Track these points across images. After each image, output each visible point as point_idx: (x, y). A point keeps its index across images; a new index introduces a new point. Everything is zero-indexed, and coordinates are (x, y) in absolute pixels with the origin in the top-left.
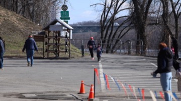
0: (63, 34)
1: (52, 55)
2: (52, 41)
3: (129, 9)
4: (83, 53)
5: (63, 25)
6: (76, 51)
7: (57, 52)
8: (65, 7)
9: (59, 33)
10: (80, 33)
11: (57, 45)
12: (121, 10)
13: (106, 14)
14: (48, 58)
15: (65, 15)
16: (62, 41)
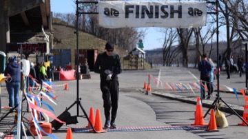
0: (140, 56)
1: (134, 68)
2: (134, 60)
4: (151, 66)
5: (139, 51)
6: (147, 65)
7: (136, 66)
8: (141, 41)
9: (137, 55)
10: (149, 56)
11: (136, 62)
14: (132, 70)
15: (141, 46)
16: (139, 60)
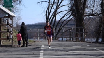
3: (68, 5)
12: (62, 6)
13: (50, 9)
